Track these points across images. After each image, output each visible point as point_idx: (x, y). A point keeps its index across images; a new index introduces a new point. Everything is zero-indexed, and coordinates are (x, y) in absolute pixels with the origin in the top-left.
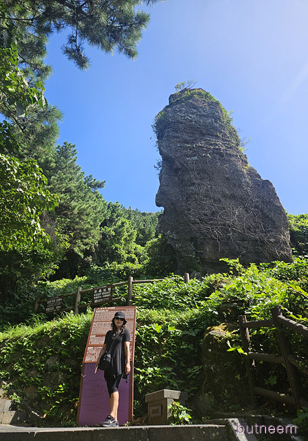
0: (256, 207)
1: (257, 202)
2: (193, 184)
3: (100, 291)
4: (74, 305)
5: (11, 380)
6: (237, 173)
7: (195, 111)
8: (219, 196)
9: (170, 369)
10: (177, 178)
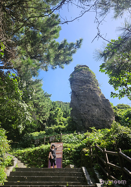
0: (103, 108)
2: (82, 101)
3: (52, 137)
6: (97, 97)
7: (83, 75)
8: (91, 105)
9: (72, 161)
10: (76, 98)
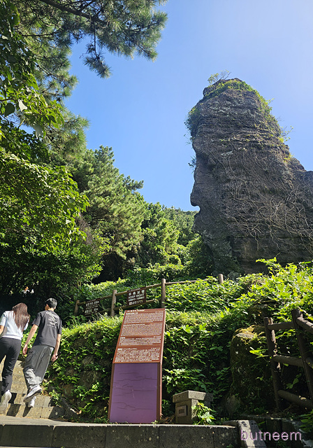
0: (298, 201)
1: (300, 195)
2: (229, 181)
3: (134, 293)
4: (110, 307)
5: (51, 378)
6: (277, 166)
7: (229, 103)
8: (257, 192)
9: (198, 371)
10: (211, 176)
